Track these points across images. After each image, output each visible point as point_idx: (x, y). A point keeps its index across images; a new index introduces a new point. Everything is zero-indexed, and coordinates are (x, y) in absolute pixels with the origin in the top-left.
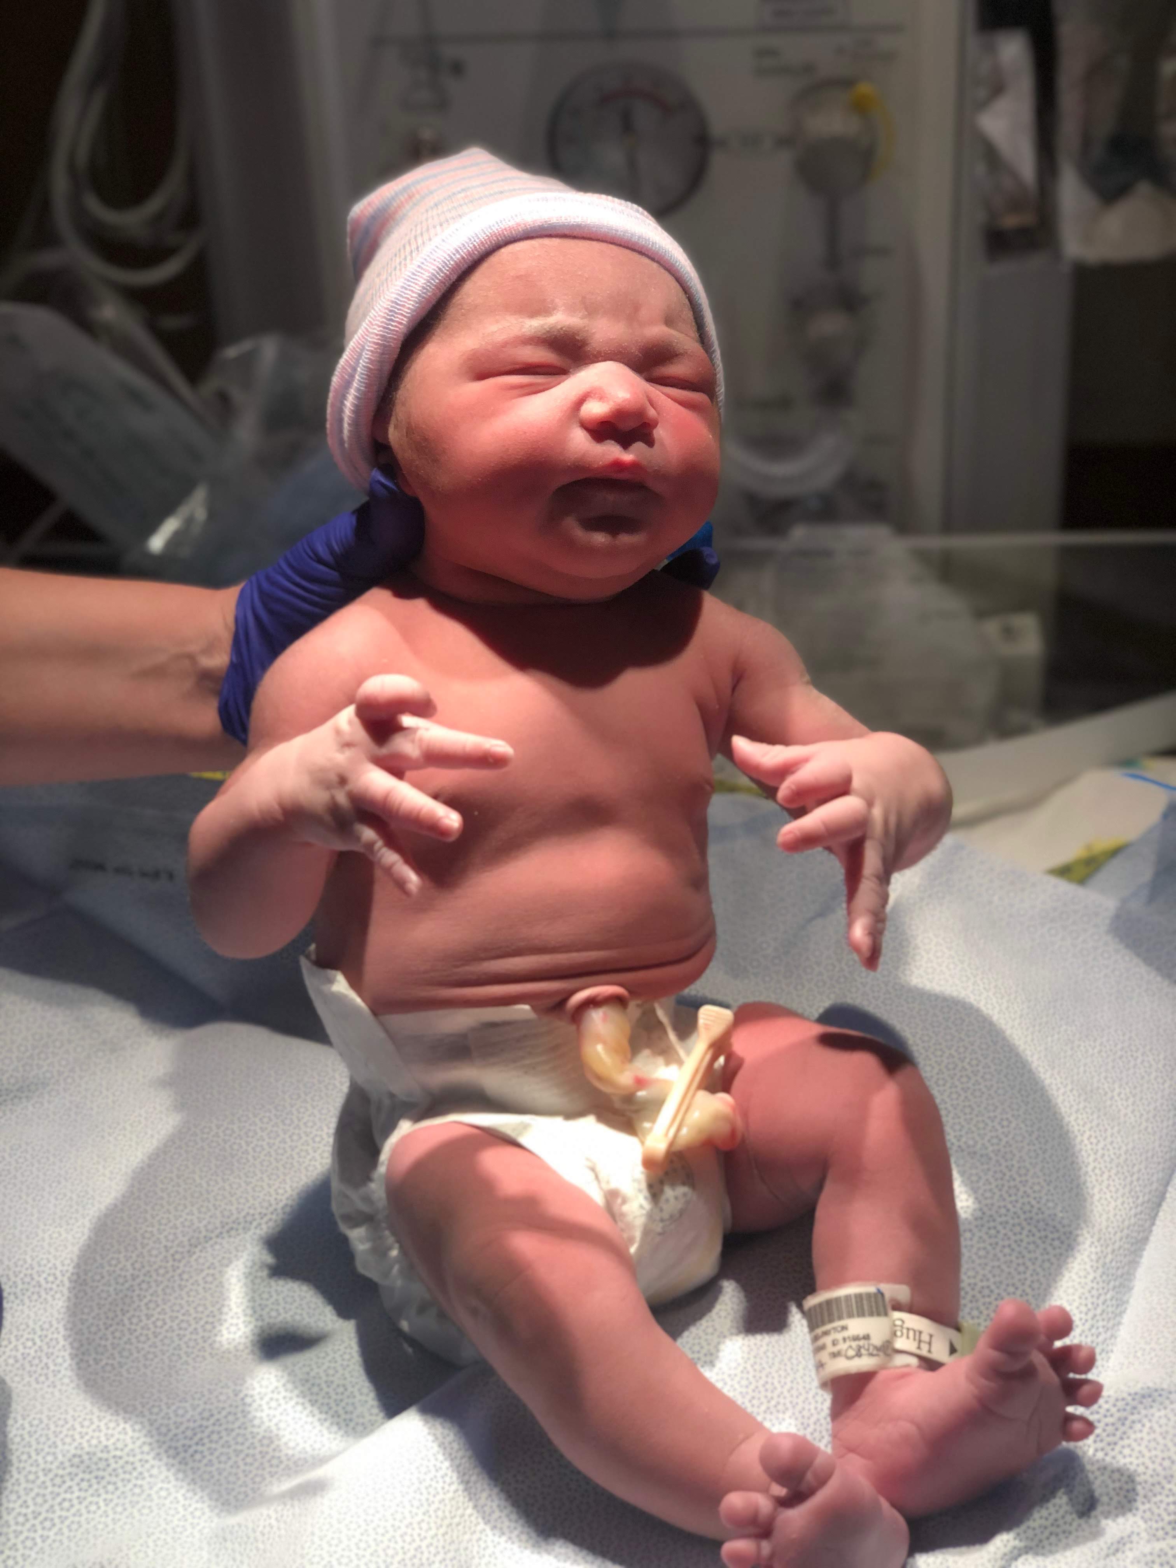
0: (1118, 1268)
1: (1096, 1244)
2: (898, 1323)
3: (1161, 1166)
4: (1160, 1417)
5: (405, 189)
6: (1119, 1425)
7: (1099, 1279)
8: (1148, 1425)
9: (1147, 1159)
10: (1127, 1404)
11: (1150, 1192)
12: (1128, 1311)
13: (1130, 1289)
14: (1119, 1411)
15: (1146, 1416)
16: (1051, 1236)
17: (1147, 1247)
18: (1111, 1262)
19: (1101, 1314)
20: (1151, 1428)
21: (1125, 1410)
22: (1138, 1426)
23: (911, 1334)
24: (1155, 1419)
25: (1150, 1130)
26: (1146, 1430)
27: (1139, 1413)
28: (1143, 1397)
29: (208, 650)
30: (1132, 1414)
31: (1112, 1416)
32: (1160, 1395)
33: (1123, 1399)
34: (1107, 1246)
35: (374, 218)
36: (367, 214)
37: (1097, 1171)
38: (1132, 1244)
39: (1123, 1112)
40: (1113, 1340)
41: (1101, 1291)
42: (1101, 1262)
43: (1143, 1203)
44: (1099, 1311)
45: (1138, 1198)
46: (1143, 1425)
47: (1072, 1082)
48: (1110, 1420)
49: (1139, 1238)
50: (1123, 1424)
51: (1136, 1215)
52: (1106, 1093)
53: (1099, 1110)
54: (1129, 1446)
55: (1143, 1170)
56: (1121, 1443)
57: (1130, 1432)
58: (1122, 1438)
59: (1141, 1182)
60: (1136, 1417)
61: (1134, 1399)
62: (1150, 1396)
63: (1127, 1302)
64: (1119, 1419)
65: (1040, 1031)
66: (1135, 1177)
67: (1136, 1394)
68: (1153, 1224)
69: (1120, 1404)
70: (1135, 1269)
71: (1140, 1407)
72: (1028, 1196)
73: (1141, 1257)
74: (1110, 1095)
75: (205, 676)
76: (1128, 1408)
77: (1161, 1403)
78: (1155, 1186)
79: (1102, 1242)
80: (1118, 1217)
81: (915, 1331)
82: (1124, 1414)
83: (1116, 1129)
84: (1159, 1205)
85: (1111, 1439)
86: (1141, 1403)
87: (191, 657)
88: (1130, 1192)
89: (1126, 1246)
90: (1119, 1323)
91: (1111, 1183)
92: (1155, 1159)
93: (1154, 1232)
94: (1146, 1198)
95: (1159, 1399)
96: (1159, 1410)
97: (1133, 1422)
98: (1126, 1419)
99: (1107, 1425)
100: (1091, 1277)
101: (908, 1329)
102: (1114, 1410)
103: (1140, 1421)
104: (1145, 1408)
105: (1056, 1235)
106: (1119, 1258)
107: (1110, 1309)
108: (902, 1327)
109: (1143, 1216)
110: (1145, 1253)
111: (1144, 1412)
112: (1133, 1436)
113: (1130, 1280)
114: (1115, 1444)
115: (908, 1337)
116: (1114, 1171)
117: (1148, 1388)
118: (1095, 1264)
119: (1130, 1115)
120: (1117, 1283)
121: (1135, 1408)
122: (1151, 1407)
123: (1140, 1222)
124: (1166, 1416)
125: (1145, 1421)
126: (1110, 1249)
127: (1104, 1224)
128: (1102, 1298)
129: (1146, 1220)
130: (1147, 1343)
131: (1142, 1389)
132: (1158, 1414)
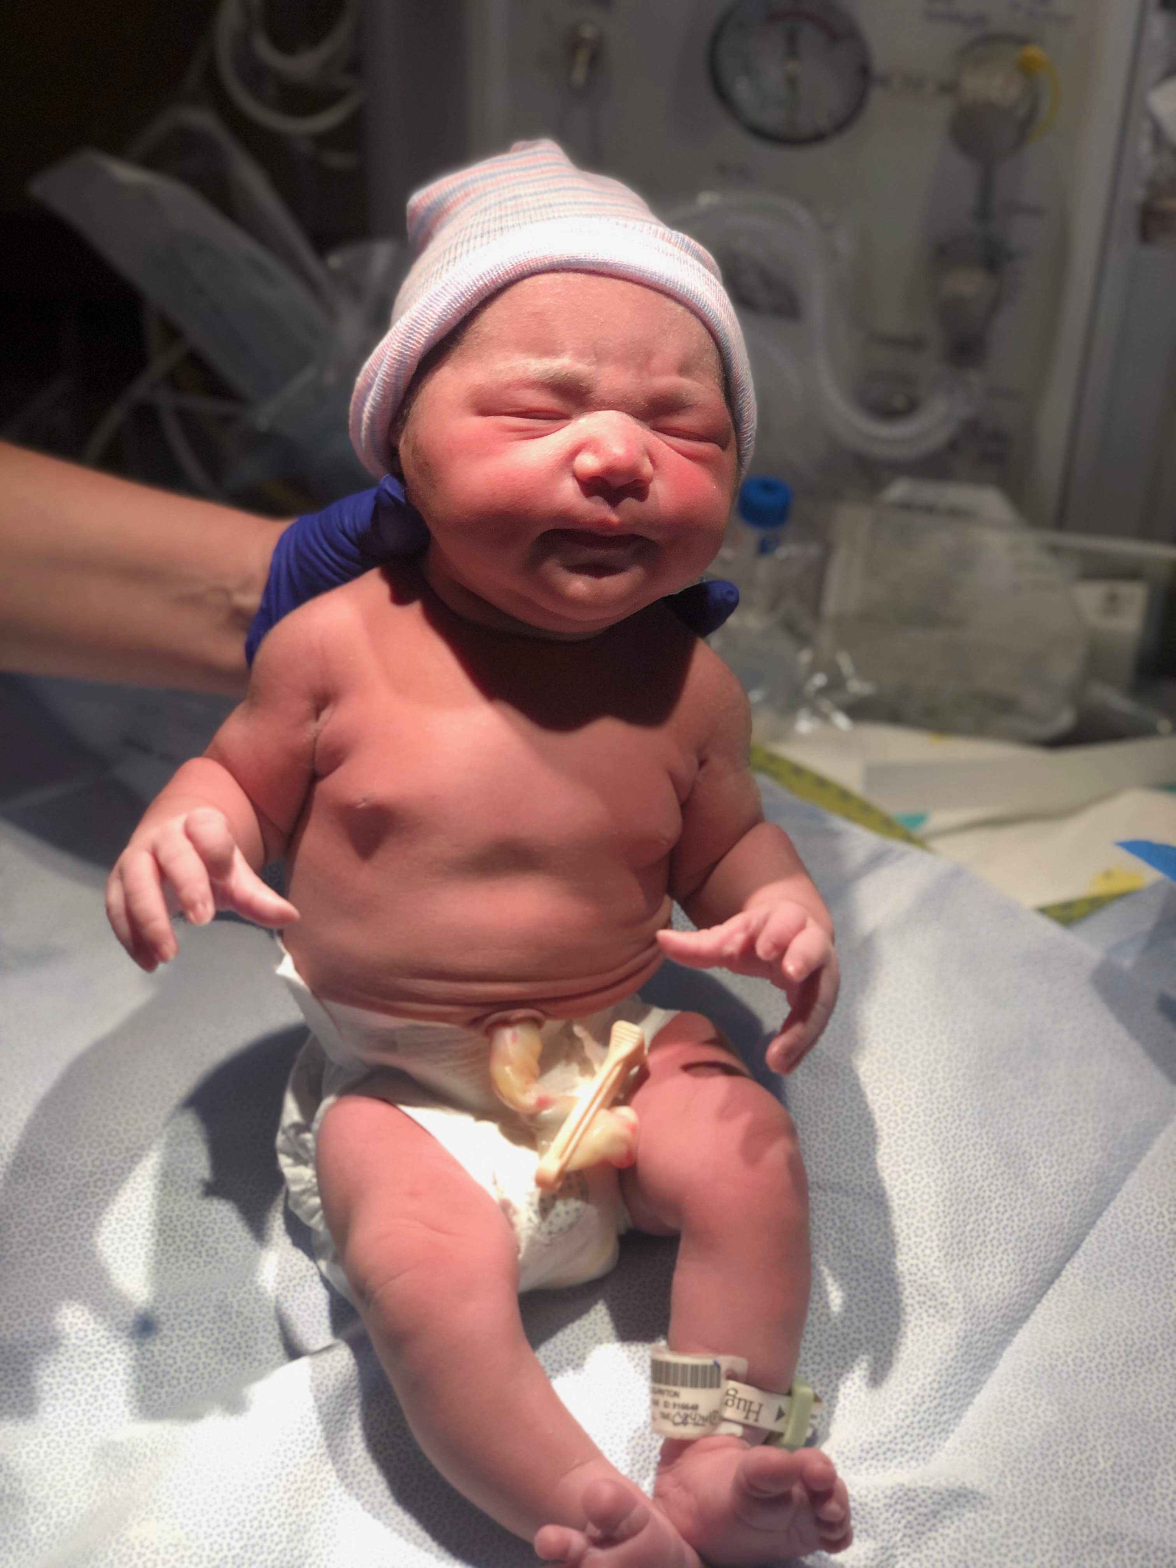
0: (983, 1348)
1: (968, 1321)
2: (732, 1392)
3: (1063, 1244)
4: (969, 1519)
5: (463, 186)
6: (930, 1517)
7: (960, 1358)
8: (957, 1523)
9: (1051, 1234)
10: (943, 1499)
11: (1042, 1271)
12: (982, 1392)
13: (991, 1369)
14: (933, 1503)
15: (957, 1514)
16: (929, 1303)
17: (1025, 1326)
18: (977, 1342)
19: (951, 1394)
20: (958, 1527)
21: (939, 1504)
22: (947, 1522)
23: (742, 1404)
24: (964, 1519)
25: (1064, 1204)
26: (953, 1527)
27: (951, 1510)
28: (959, 1495)
29: (245, 587)
30: (945, 1509)
31: (926, 1507)
32: (975, 1498)
33: (940, 1494)
34: (979, 1325)
35: (430, 209)
36: (425, 205)
37: (995, 1242)
38: (1007, 1323)
39: (1044, 1180)
40: (957, 1420)
41: (958, 1371)
42: (967, 1340)
43: (1032, 1281)
44: (950, 1390)
45: (1028, 1275)
46: (952, 1523)
47: (998, 1144)
48: (923, 1510)
49: (1017, 1317)
50: (935, 1517)
51: (1019, 1295)
52: (1031, 1158)
53: (1017, 1177)
54: (935, 1539)
55: (1042, 1248)
56: (929, 1534)
57: (939, 1525)
58: (930, 1530)
59: (1036, 1259)
60: (947, 1513)
61: (950, 1496)
62: (965, 1496)
63: (985, 1382)
64: (932, 1512)
65: (983, 1084)
66: (1031, 1254)
67: (953, 1491)
68: (1039, 1302)
69: (936, 1498)
70: (1004, 1349)
71: (954, 1504)
72: (918, 1258)
73: (1014, 1335)
74: (1035, 1160)
75: (238, 614)
76: (943, 1503)
77: (974, 1506)
78: (1049, 1265)
79: (975, 1320)
80: (1000, 1296)
81: (746, 1401)
82: (937, 1507)
83: (1028, 1200)
84: (1052, 1282)
85: (921, 1529)
86: (956, 1501)
87: (227, 592)
88: (1021, 1270)
89: (1000, 1326)
90: (970, 1403)
91: (1005, 1257)
92: (1059, 1236)
93: (1036, 1311)
94: (1038, 1275)
95: (973, 1501)
96: (970, 1511)
97: (944, 1517)
98: (938, 1512)
99: (920, 1514)
100: (952, 1355)
101: (740, 1400)
102: (929, 1502)
103: (950, 1518)
104: (959, 1506)
105: (933, 1303)
106: (986, 1339)
107: (962, 1389)
108: (734, 1396)
109: (1028, 1295)
110: (1020, 1332)
111: (956, 1510)
112: (941, 1531)
113: (994, 1361)
114: (923, 1533)
115: (738, 1407)
116: (1011, 1245)
117: (966, 1488)
118: (960, 1341)
119: (1049, 1184)
120: (978, 1364)
121: (949, 1504)
122: (964, 1507)
123: (1023, 1301)
124: (974, 1520)
125: (955, 1519)
126: (979, 1329)
127: (983, 1301)
128: (957, 1378)
129: (1030, 1299)
130: (984, 1437)
131: (960, 1488)
132: (968, 1515)
